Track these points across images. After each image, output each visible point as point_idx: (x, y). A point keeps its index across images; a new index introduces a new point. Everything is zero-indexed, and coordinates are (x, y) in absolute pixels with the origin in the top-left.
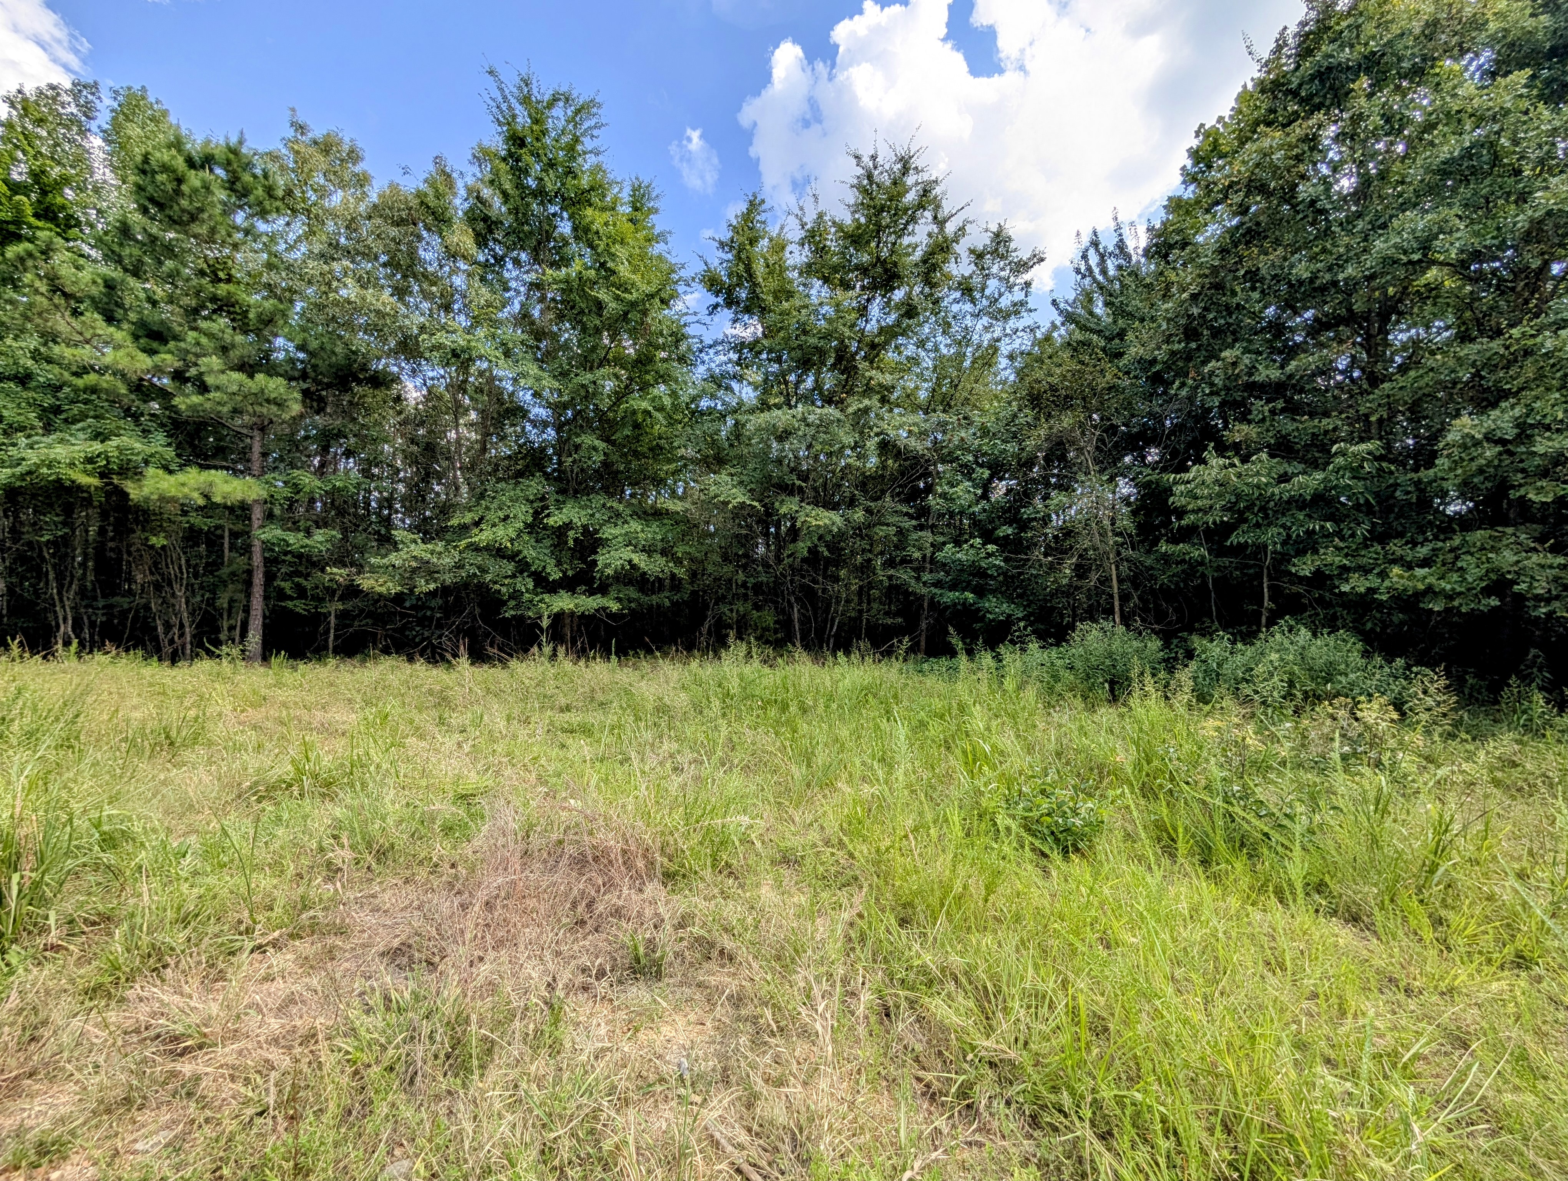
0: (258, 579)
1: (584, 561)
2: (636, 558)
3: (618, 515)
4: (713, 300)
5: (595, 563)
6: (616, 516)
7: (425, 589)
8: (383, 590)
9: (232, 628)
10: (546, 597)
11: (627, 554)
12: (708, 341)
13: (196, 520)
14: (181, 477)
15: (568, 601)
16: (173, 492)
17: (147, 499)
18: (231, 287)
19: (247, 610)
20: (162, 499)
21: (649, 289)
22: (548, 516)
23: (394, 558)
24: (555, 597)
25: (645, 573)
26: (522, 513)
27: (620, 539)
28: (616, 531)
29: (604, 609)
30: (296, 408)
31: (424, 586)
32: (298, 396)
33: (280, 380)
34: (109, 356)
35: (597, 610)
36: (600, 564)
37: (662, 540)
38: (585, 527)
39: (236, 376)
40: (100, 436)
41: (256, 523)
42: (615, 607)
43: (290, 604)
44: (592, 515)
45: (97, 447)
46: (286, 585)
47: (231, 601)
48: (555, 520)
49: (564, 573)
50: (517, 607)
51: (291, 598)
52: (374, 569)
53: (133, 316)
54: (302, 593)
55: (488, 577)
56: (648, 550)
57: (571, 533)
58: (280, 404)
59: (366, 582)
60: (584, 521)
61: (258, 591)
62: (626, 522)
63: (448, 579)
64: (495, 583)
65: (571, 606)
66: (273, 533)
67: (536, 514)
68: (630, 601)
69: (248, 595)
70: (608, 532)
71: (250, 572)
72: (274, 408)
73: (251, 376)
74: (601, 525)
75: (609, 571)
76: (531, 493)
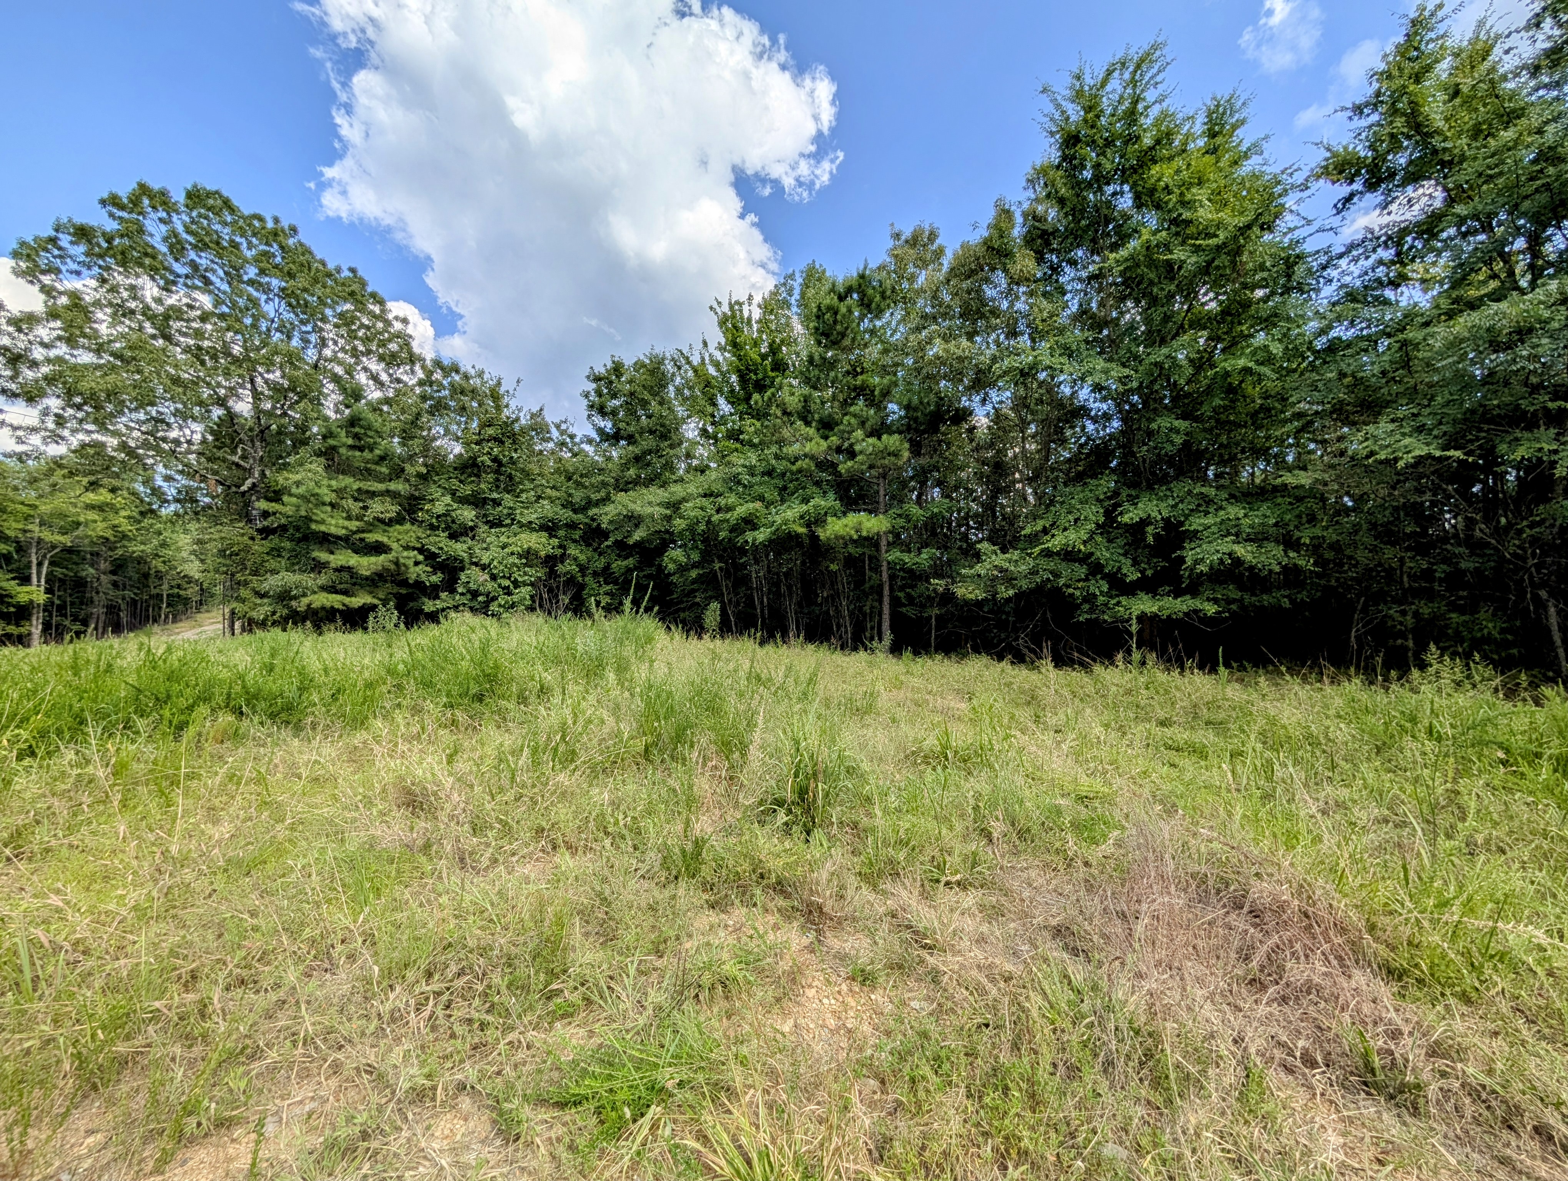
0: (886, 591)
1: (1167, 558)
2: (1240, 550)
3: (1209, 501)
4: (1344, 190)
5: (1182, 560)
6: (1205, 504)
7: (1005, 595)
8: (972, 596)
9: (872, 628)
10: (1124, 600)
11: (1227, 545)
12: (1339, 249)
13: (851, 549)
14: (844, 521)
15: (1150, 603)
16: (842, 532)
17: (828, 539)
18: (864, 377)
19: (880, 614)
20: (837, 537)
21: (1242, 221)
22: (1121, 513)
23: (980, 569)
24: (1132, 600)
25: (1252, 568)
26: (1094, 514)
27: (1214, 529)
28: (1209, 520)
29: (1196, 611)
30: (906, 454)
31: (1006, 592)
32: (907, 445)
33: (896, 436)
34: (809, 447)
35: (1186, 614)
36: (1189, 562)
37: (1276, 525)
38: (1167, 521)
39: (871, 440)
40: (806, 500)
41: (884, 548)
42: (1211, 609)
43: (904, 610)
44: (1174, 506)
45: (805, 508)
46: (901, 595)
47: (872, 607)
48: (1130, 516)
49: (1142, 572)
50: (1091, 611)
51: (905, 605)
52: (964, 579)
53: (816, 416)
54: (911, 599)
55: (1062, 581)
56: (1258, 538)
57: (1150, 529)
58: (896, 454)
59: (962, 591)
60: (1165, 514)
61: (886, 600)
62: (1221, 508)
63: (1024, 584)
64: (1068, 586)
65: (1155, 609)
66: (895, 555)
67: (1108, 513)
68: (1229, 601)
69: (881, 602)
70: (1196, 523)
71: (881, 586)
72: (893, 458)
73: (879, 438)
74: (1187, 517)
75: (1202, 568)
76: (1100, 493)
